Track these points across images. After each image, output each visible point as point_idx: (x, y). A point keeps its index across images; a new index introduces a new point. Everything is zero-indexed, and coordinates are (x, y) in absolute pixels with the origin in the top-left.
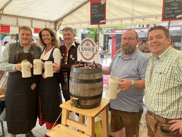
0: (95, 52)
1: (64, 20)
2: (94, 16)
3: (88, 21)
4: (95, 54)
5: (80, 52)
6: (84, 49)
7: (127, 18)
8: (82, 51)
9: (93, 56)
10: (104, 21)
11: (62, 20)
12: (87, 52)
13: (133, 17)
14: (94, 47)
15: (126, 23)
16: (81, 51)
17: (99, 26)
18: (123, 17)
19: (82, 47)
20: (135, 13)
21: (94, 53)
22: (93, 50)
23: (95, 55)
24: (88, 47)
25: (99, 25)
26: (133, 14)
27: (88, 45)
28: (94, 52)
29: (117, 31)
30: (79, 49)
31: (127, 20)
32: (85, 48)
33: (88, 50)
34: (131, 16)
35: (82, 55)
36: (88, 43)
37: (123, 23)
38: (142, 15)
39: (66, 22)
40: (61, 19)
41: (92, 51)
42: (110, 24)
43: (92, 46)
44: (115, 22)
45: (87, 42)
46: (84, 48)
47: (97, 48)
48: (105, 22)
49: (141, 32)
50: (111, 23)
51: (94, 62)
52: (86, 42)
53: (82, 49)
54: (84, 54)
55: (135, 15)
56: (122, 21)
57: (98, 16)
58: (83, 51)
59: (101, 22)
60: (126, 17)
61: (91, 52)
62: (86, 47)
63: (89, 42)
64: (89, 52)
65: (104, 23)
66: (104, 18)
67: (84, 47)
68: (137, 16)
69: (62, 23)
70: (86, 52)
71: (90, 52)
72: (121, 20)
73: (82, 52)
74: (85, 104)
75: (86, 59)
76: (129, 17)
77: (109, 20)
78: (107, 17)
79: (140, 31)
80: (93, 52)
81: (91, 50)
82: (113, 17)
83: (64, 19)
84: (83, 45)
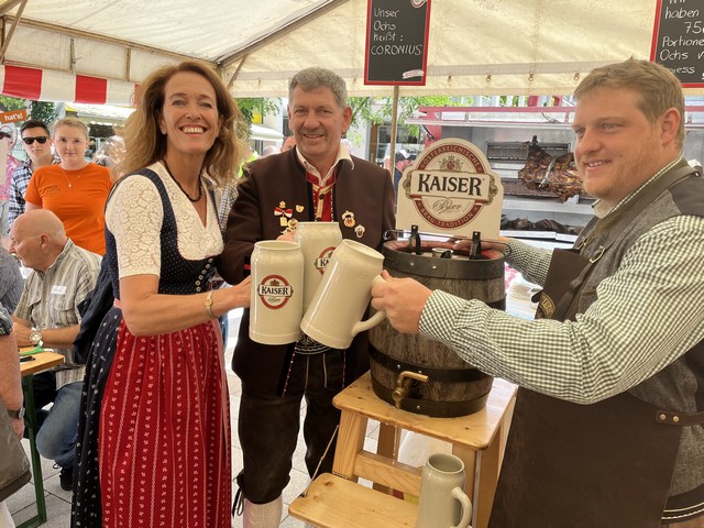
0: (485, 195)
1: (254, 59)
2: (380, 50)
3: (353, 70)
4: (485, 202)
5: (412, 197)
6: (430, 183)
7: (513, 69)
8: (420, 190)
9: (474, 211)
10: (420, 73)
11: (244, 58)
12: (447, 194)
13: (536, 65)
14: (480, 176)
15: (505, 86)
16: (414, 190)
17: (397, 92)
18: (497, 63)
19: (421, 176)
20: (543, 49)
21: (477, 201)
22: (475, 186)
23: (485, 209)
24: (449, 175)
25: (397, 85)
26: (534, 54)
27: (451, 166)
28: (478, 194)
29: (446, 115)
30: (408, 184)
31: (512, 76)
32: (436, 178)
33: (452, 188)
34: (526, 60)
35: (420, 206)
36: (451, 158)
37: (493, 84)
38: (572, 60)
39: (260, 65)
40: (242, 54)
41: (471, 193)
42: (442, 87)
43: (473, 170)
44: (461, 78)
45: (450, 154)
46: (431, 179)
47: (493, 180)
48: (425, 75)
49: (550, 122)
50: (446, 82)
51: (476, 236)
52: (446, 156)
53: (421, 182)
54: (429, 201)
55: (543, 59)
56: (489, 77)
57: (395, 50)
58: (424, 192)
59: (406, 75)
60: (509, 62)
61: (466, 195)
62: (441, 176)
63: (457, 156)
64: (456, 193)
65: (420, 81)
66: (420, 61)
67: (433, 174)
68: (553, 61)
69: (243, 69)
70: (441, 193)
71: (460, 195)
72: (488, 72)
73: (420, 197)
74: (442, 399)
75: (436, 223)
76: (521, 65)
77: (440, 71)
78: (431, 59)
79: (545, 120)
80: (475, 196)
81: (463, 188)
82: (455, 61)
83: (253, 55)
84: (429, 167)
